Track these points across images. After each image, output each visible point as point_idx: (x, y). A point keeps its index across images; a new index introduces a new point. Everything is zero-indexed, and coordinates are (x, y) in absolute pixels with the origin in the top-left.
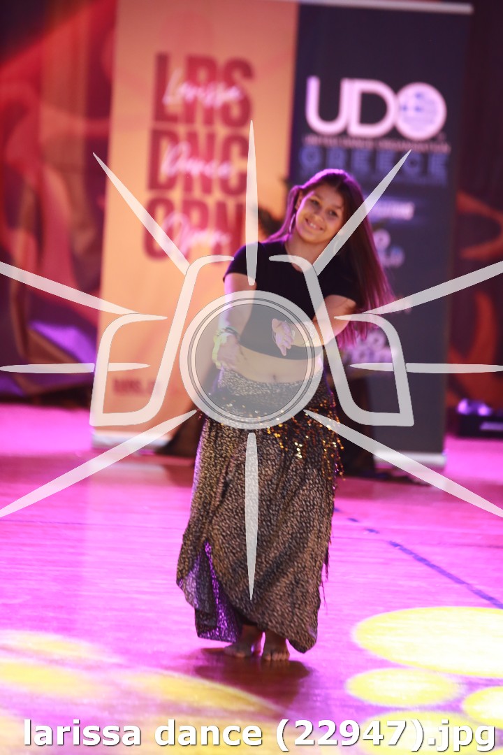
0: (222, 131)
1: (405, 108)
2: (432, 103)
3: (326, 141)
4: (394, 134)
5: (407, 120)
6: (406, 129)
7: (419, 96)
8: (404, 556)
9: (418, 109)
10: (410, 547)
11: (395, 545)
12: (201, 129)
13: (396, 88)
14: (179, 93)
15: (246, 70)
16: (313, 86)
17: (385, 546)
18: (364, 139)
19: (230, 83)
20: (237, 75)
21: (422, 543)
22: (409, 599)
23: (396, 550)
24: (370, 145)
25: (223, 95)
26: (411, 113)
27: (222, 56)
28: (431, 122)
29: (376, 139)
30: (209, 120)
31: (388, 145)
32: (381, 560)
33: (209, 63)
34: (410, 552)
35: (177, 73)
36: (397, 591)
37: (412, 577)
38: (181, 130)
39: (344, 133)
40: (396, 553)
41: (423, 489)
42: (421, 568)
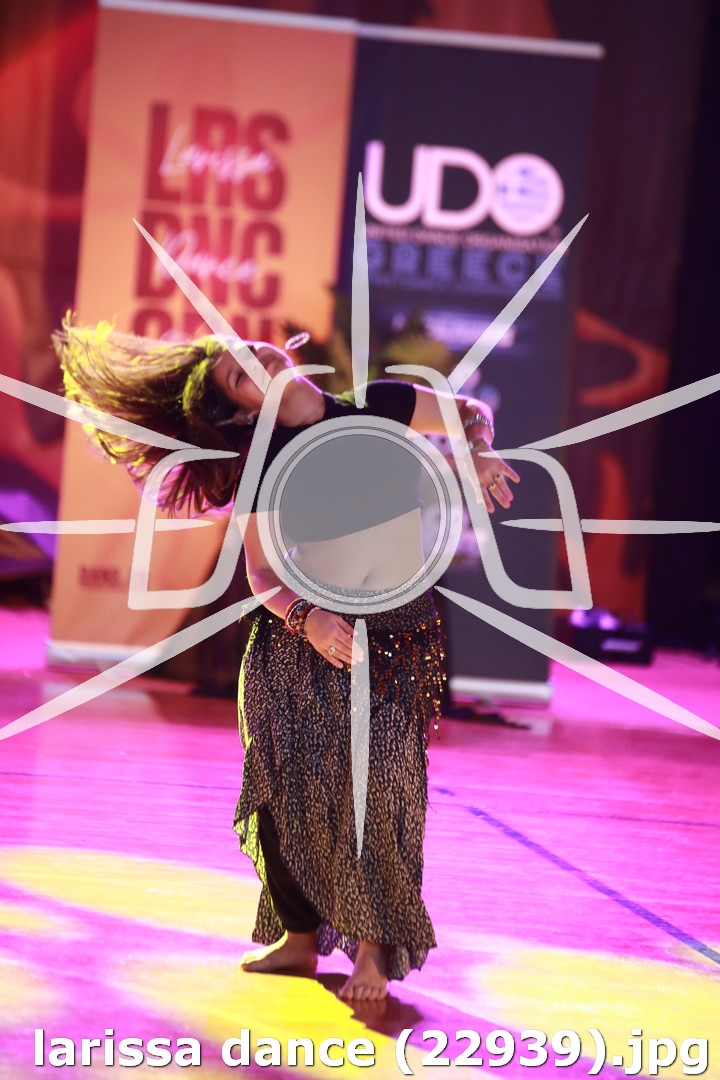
0: (243, 216)
1: (503, 189)
2: (543, 183)
3: (391, 233)
4: (489, 225)
5: (508, 206)
6: (506, 219)
7: (524, 172)
8: (491, 829)
9: (523, 191)
10: (498, 816)
11: (477, 813)
12: (213, 212)
13: (493, 160)
14: (182, 159)
15: (280, 129)
16: (375, 155)
17: (462, 813)
18: (446, 231)
19: (256, 148)
20: (266, 137)
21: (515, 811)
22: (495, 890)
23: (478, 820)
24: (453, 240)
25: (245, 165)
26: (513, 197)
27: (245, 109)
28: (540, 209)
29: (463, 232)
30: (224, 200)
31: (479, 241)
32: (457, 835)
33: (227, 119)
34: (498, 824)
35: (180, 131)
36: (478, 880)
37: (500, 859)
38: (185, 212)
39: (417, 223)
40: (478, 824)
41: (519, 733)
42: (513, 847)
